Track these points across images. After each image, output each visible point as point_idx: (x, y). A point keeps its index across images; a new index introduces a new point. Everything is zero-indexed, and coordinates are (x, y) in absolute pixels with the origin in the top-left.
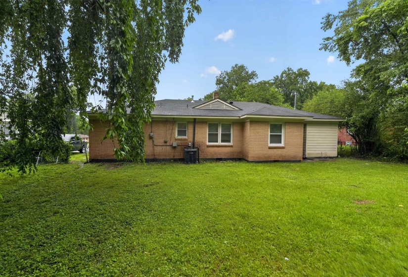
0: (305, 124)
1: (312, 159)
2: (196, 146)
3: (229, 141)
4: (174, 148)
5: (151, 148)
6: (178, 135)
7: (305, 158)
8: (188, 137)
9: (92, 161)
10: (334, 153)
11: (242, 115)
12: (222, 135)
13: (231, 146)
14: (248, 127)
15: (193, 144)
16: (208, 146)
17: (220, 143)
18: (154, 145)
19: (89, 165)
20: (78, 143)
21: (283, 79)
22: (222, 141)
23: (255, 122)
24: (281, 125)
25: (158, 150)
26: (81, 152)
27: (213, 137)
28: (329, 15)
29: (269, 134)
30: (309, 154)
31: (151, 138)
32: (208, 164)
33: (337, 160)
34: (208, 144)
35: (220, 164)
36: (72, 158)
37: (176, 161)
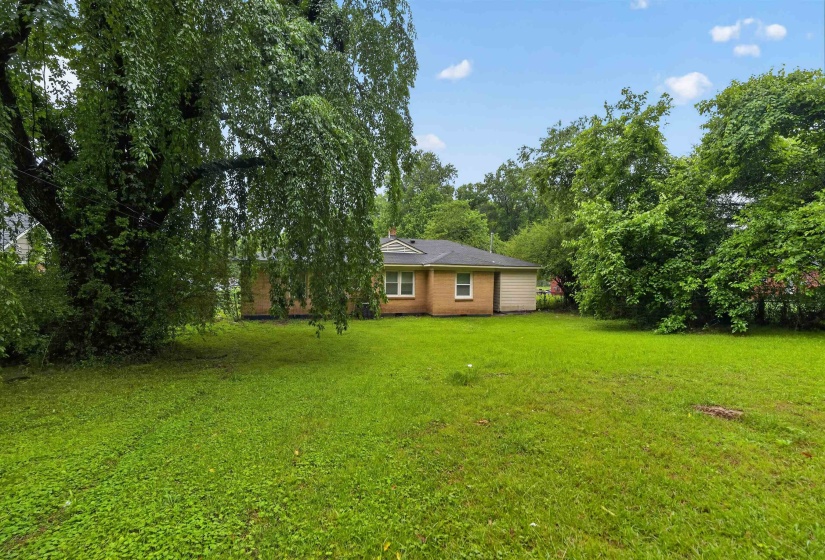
0: (496, 274)
1: (505, 313)
3: (411, 293)
7: (496, 312)
10: (533, 307)
11: (427, 262)
12: (403, 285)
13: (413, 299)
14: (432, 277)
17: (399, 295)
21: (501, 179)
22: (403, 293)
23: (440, 271)
24: (469, 275)
27: (392, 288)
28: (525, 147)
29: (456, 285)
30: (504, 307)
32: (387, 321)
33: (536, 314)
35: (400, 319)
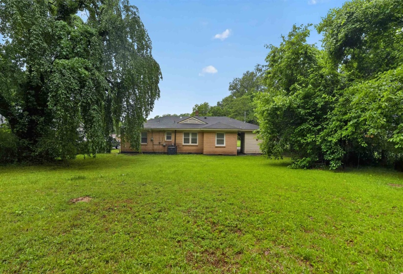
0: (241, 134)
1: (248, 154)
2: (176, 145)
3: (196, 143)
4: (164, 146)
5: (152, 146)
6: (167, 139)
7: (242, 153)
8: (172, 140)
9: (122, 152)
11: (201, 128)
12: (192, 139)
13: (197, 146)
14: (205, 135)
15: (175, 144)
16: (183, 146)
17: (190, 144)
18: (153, 145)
19: (121, 155)
20: (115, 142)
22: (192, 143)
23: (207, 132)
24: (223, 134)
25: (155, 147)
26: (117, 148)
27: (186, 141)
29: (216, 139)
30: (247, 151)
31: (152, 141)
34: (183, 144)
36: (112, 151)
37: (165, 153)
